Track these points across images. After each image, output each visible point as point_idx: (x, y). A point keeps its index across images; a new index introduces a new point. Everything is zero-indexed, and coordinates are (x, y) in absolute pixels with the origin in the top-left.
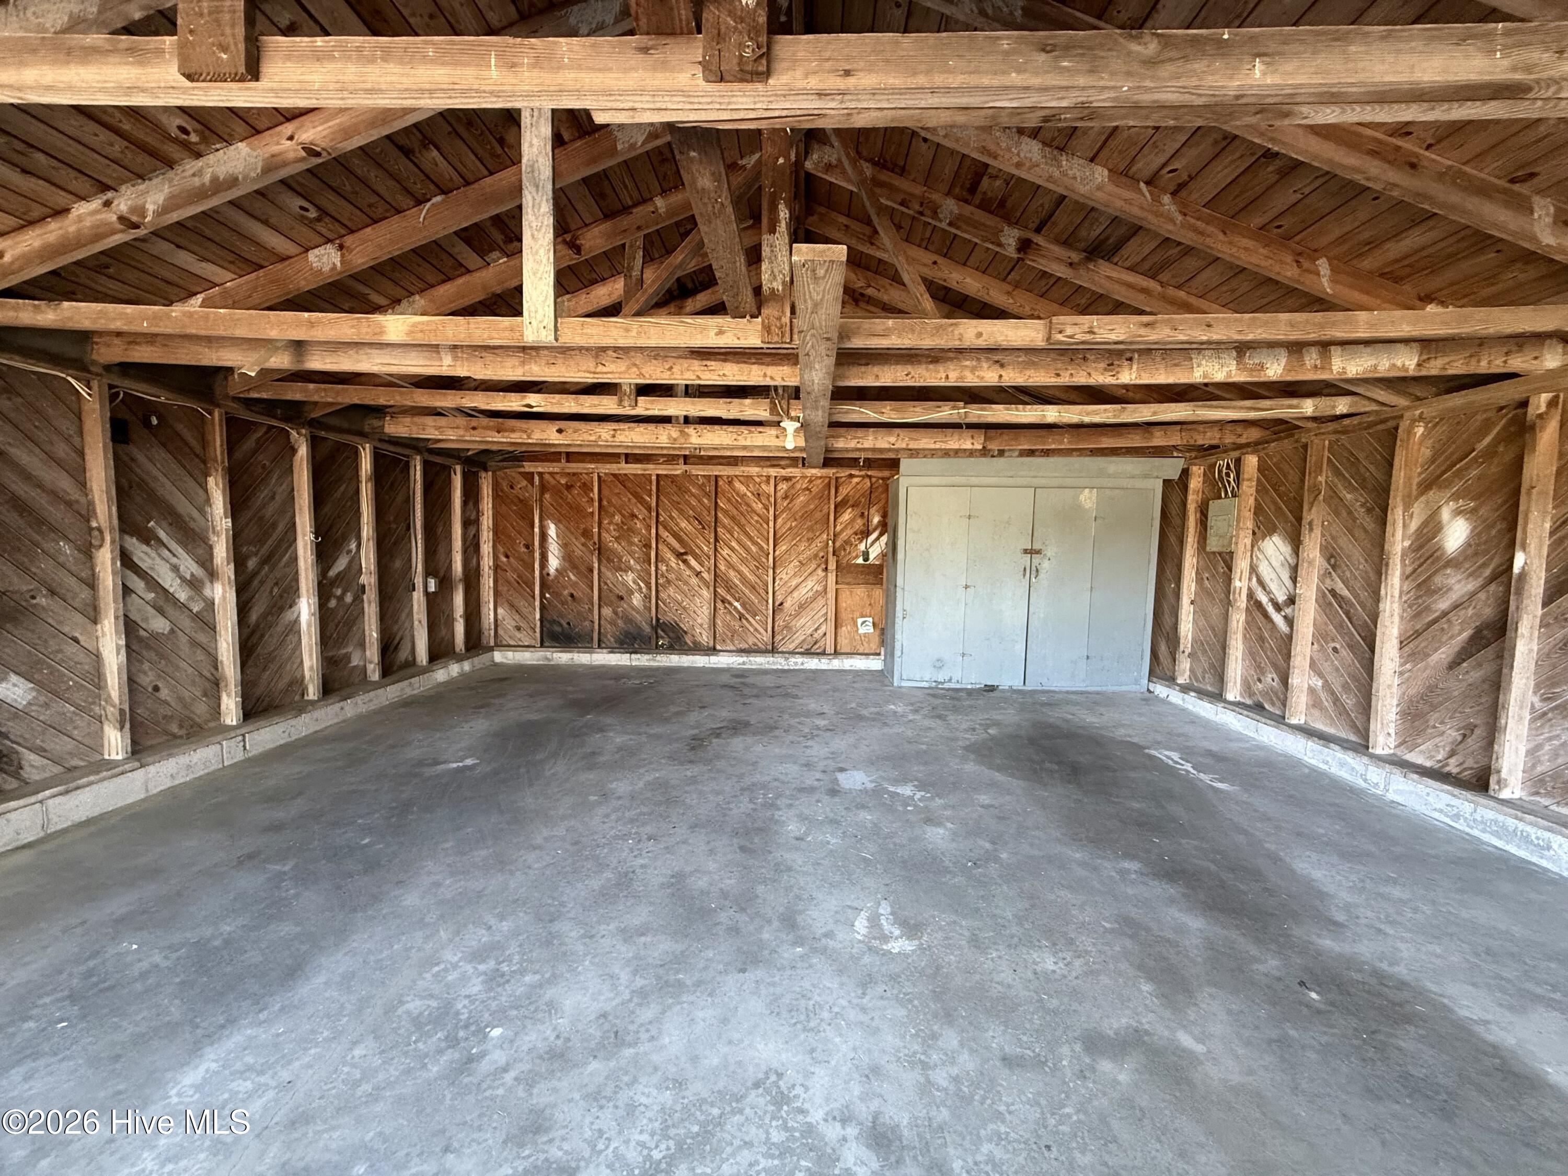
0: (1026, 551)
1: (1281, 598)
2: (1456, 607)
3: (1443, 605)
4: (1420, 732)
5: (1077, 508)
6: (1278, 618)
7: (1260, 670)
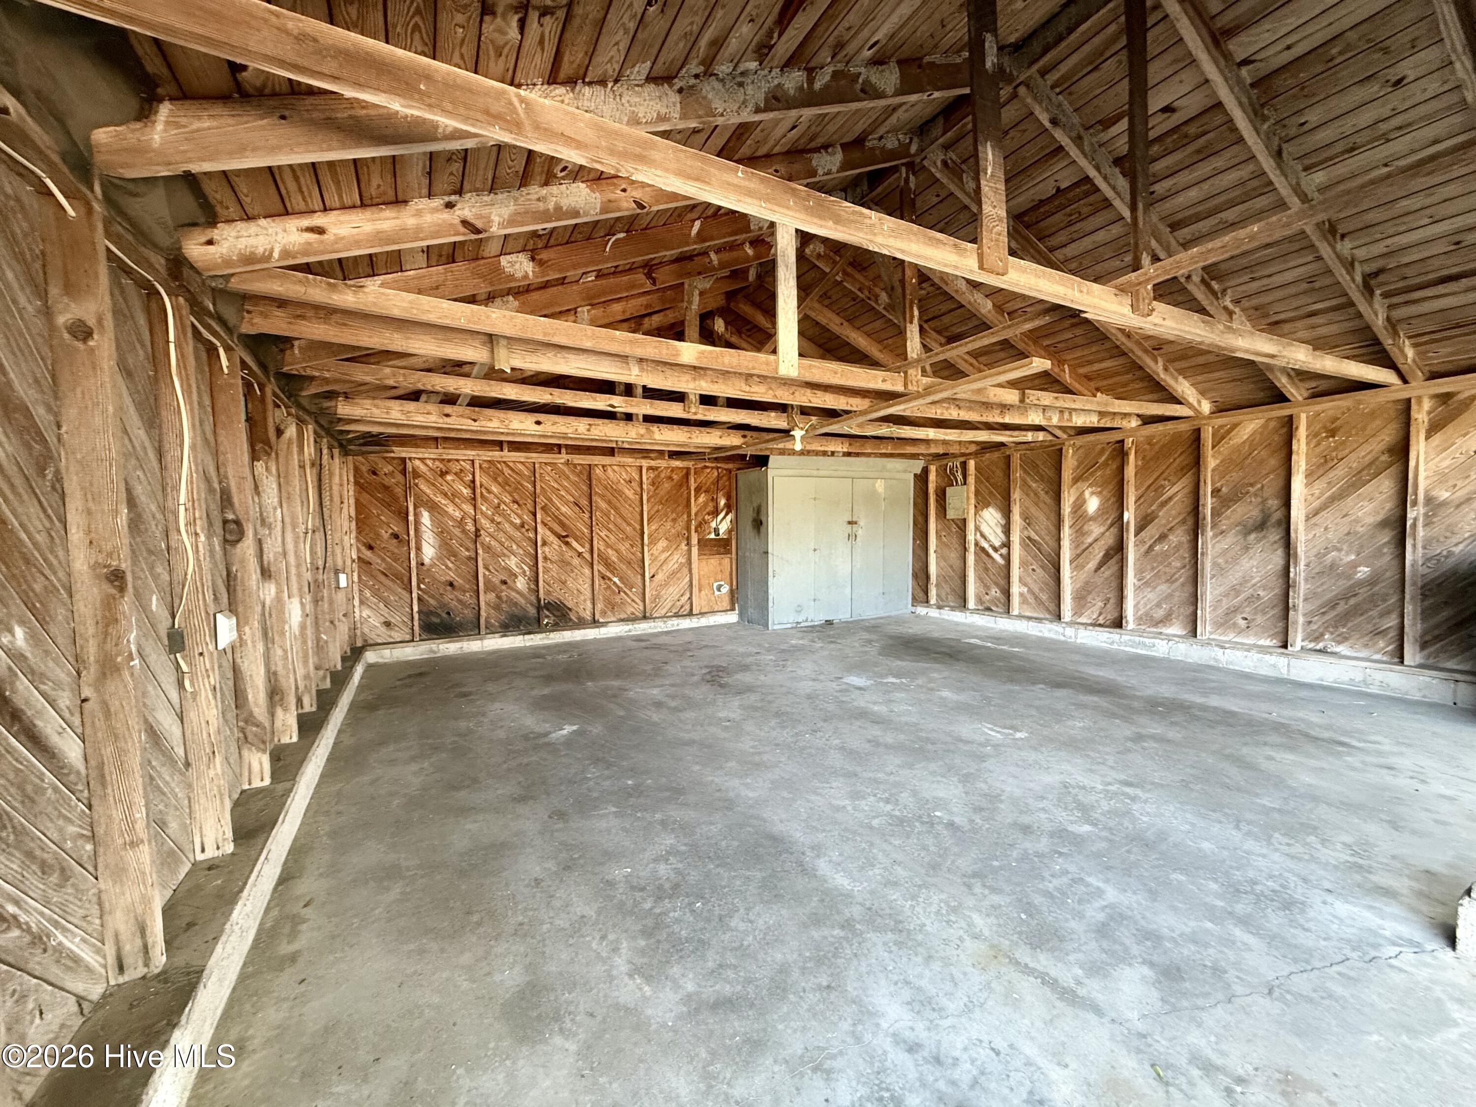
0: (850, 523)
1: (997, 544)
2: (1096, 540)
3: (1090, 540)
4: (1083, 606)
5: (874, 492)
6: (996, 556)
7: (987, 587)
